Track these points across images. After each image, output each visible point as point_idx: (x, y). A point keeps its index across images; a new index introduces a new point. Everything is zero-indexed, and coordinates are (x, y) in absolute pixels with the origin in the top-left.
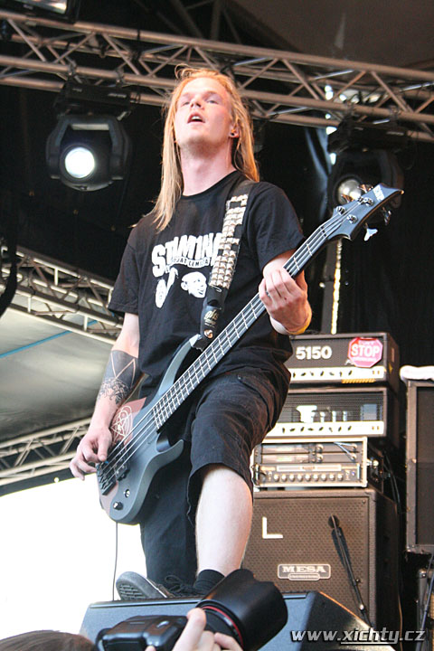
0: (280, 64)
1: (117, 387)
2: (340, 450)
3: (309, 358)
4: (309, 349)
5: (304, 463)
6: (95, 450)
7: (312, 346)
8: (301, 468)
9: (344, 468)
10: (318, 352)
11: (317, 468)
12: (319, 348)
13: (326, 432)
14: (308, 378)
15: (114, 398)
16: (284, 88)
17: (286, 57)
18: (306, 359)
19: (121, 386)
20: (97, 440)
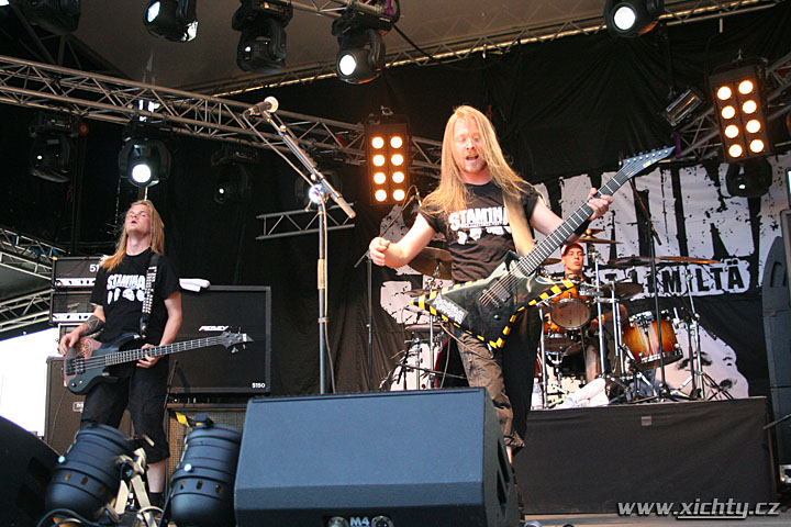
0: (90, 81)
16: (96, 97)
17: (94, 76)
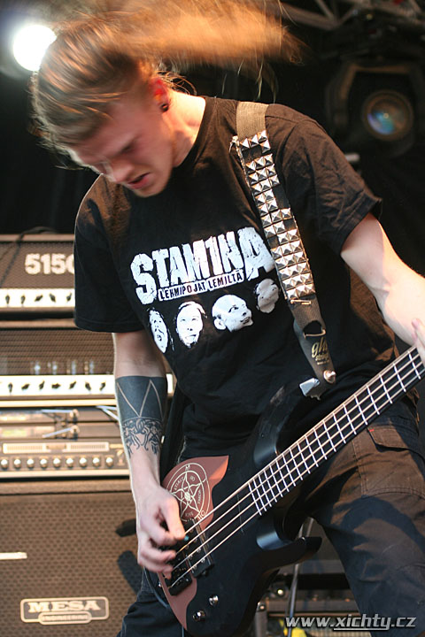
1: (146, 429)
2: (107, 418)
3: (47, 271)
4: (46, 258)
5: (48, 439)
6: (164, 525)
7: (51, 254)
8: (43, 448)
9: (113, 446)
10: (62, 263)
11: (70, 447)
12: (62, 256)
13: (80, 390)
14: (46, 304)
15: (149, 445)
18: (41, 274)
19: (151, 426)
20: (160, 510)
